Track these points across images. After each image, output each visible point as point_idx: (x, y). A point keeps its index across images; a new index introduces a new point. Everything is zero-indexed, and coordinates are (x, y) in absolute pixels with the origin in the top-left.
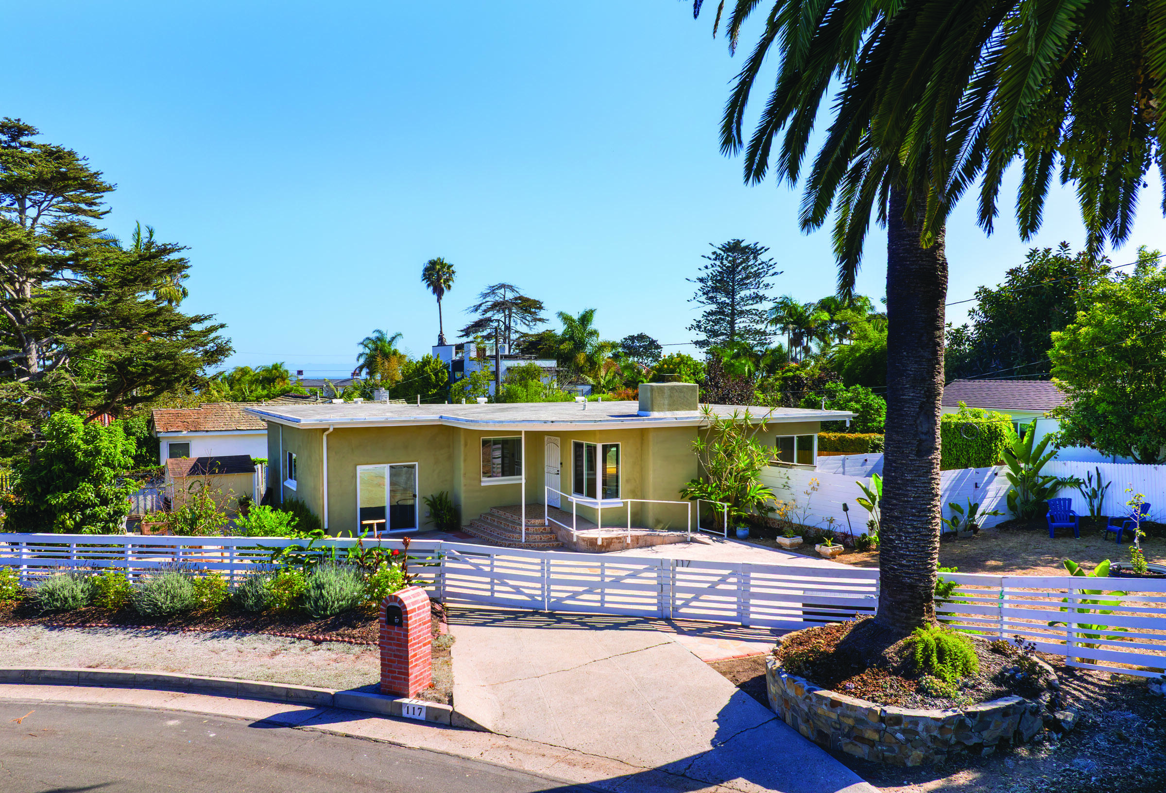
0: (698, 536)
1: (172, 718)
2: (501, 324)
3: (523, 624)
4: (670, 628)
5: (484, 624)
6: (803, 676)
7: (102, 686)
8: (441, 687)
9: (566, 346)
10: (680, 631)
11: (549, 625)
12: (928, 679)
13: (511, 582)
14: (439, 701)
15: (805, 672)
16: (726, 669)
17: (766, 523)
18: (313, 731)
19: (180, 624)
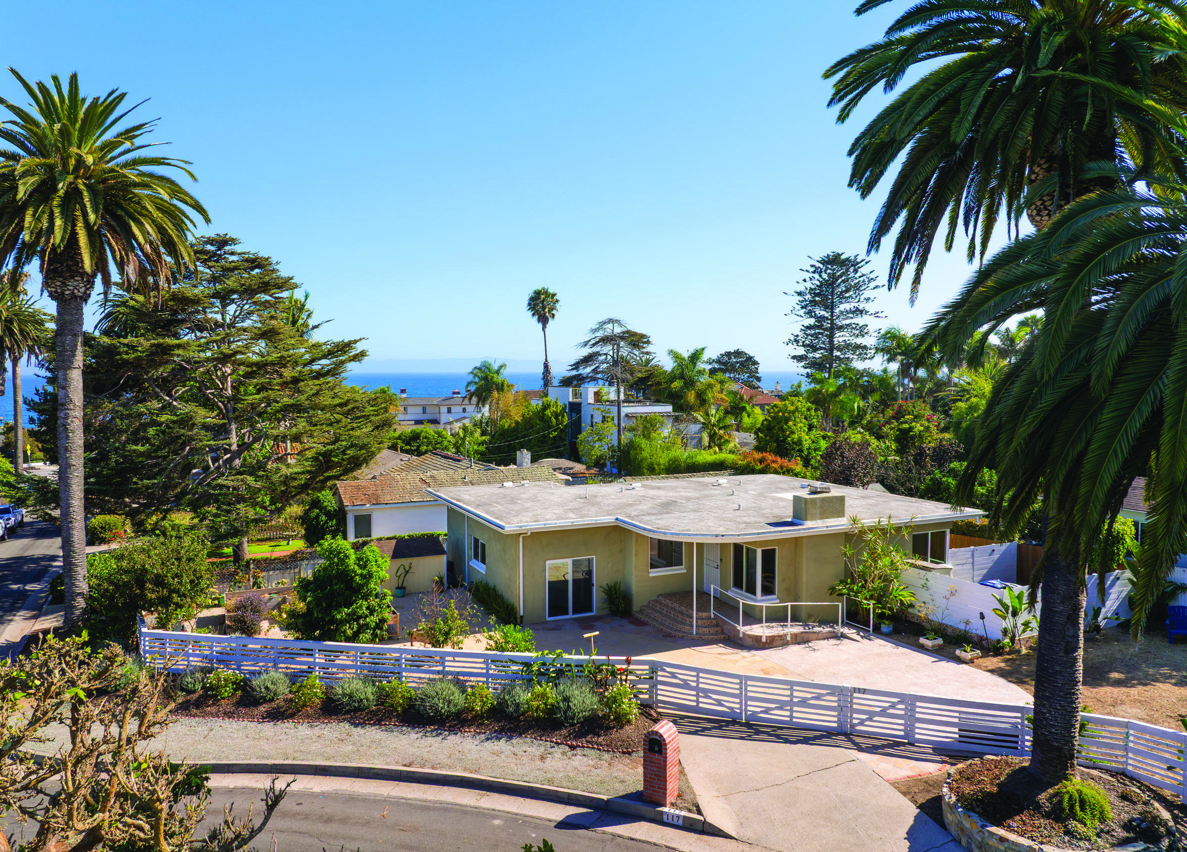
0: (846, 630)
1: (494, 817)
2: (609, 357)
3: (728, 734)
4: (850, 745)
5: (695, 733)
6: (975, 812)
7: (419, 782)
8: (688, 797)
9: (677, 385)
10: (860, 749)
11: (750, 736)
12: (1073, 824)
13: (714, 696)
14: (690, 811)
15: (977, 810)
16: (906, 788)
17: (906, 617)
18: (604, 833)
19: (456, 725)
